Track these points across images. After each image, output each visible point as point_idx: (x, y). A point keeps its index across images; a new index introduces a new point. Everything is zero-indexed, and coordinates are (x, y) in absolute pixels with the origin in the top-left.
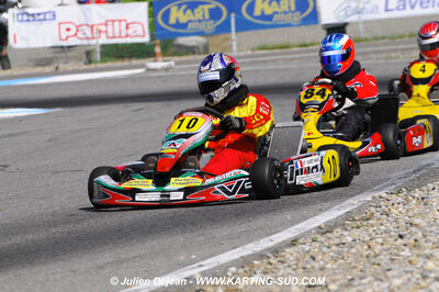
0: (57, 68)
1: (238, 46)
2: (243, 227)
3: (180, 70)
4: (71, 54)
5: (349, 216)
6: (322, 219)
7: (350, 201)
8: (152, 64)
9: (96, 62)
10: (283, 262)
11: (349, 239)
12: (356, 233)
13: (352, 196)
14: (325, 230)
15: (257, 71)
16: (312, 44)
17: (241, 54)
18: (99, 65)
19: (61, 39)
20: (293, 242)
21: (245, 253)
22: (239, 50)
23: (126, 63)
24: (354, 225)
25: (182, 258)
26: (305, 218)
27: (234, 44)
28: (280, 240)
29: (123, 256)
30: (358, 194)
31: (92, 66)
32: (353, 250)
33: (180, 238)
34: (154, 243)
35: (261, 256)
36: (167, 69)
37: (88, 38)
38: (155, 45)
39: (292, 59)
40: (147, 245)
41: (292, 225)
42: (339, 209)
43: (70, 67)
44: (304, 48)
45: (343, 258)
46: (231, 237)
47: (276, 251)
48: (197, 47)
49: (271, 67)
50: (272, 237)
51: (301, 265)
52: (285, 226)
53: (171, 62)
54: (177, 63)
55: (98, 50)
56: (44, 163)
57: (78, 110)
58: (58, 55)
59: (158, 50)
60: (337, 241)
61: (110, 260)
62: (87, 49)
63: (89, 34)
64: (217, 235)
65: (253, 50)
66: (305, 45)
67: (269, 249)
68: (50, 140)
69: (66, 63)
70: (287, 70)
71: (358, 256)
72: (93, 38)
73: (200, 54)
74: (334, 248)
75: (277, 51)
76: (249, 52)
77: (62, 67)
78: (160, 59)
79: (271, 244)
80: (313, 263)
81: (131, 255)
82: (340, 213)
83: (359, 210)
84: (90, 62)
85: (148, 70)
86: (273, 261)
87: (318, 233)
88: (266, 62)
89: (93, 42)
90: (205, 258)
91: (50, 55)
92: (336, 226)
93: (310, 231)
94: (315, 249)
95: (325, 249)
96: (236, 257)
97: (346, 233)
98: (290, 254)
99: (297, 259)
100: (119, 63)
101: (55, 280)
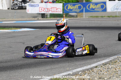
0: (38, 19)
1: (85, 16)
2: (84, 62)
3: (70, 21)
5: (111, 61)
6: (104, 62)
7: (111, 57)
9: (48, 18)
10: (93, 72)
11: (111, 67)
12: (112, 66)
13: (112, 56)
14: (105, 64)
15: (89, 23)
16: (104, 17)
17: (86, 18)
18: (49, 19)
19: (40, 11)
20: (96, 67)
21: (84, 69)
22: (85, 17)
24: (112, 63)
25: (68, 69)
26: (100, 61)
27: (84, 15)
28: (93, 66)
29: (53, 67)
30: (114, 56)
31: (47, 19)
32: (111, 70)
33: (67, 64)
34: (61, 65)
35: (88, 70)
37: (46, 12)
38: (64, 14)
39: (99, 20)
41: (96, 63)
42: (108, 59)
44: (102, 18)
45: (109, 72)
46: (80, 65)
47: (92, 69)
48: (74, 16)
49: (93, 22)
50: (91, 65)
51: (98, 72)
52: (94, 63)
53: (67, 19)
54: (69, 19)
55: (49, 15)
56: (34, 43)
57: (43, 30)
58: (39, 15)
59: (64, 16)
60: (107, 67)
61: (50, 68)
63: (47, 11)
64: (77, 64)
65: (89, 17)
66: (102, 17)
67: (90, 68)
68: (35, 37)
70: (97, 23)
71: (112, 71)
72: (48, 12)
73: (75, 17)
74: (106, 69)
75: (95, 18)
76: (88, 18)
78: (65, 18)
79: (91, 67)
80: (101, 72)
81: (55, 67)
82: (109, 60)
83: (114, 60)
86: (91, 71)
87: (103, 65)
88: (92, 20)
89: (48, 13)
90: (73, 69)
91: (36, 15)
92: (107, 63)
93: (100, 64)
94: (101, 69)
95: (104, 69)
96: (81, 70)
97: (110, 65)
98: (95, 70)
99: (97, 71)
100: (54, 19)
101: (36, 72)
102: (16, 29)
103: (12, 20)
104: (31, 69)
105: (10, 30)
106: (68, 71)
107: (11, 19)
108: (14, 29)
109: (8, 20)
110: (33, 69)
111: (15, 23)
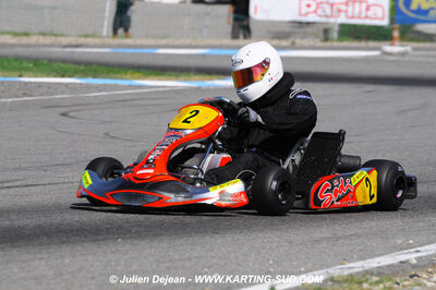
0: (293, 43)
3: (416, 56)
4: (309, 30)
8: (388, 48)
9: (333, 40)
18: (335, 44)
19: (300, 14)
23: (363, 44)
25: (399, 242)
29: (340, 233)
31: (328, 44)
33: (399, 222)
34: (373, 224)
36: (403, 54)
37: (327, 16)
38: (393, 29)
40: (365, 224)
43: (306, 42)
53: (408, 47)
54: (414, 49)
55: (336, 28)
58: (296, 30)
59: (396, 34)
61: (328, 235)
62: (325, 26)
63: (328, 12)
69: (303, 38)
72: (332, 17)
77: (299, 42)
78: (397, 43)
81: (348, 232)
84: (326, 39)
85: (385, 53)
89: (332, 20)
90: (422, 245)
91: (287, 29)
100: (355, 44)
101: (271, 248)
102: (207, 77)
103: (194, 43)
104: (253, 235)
105: (186, 81)
106: (401, 249)
107: (188, 41)
108: (197, 77)
109: (177, 43)
110: (260, 235)
111: (204, 56)
